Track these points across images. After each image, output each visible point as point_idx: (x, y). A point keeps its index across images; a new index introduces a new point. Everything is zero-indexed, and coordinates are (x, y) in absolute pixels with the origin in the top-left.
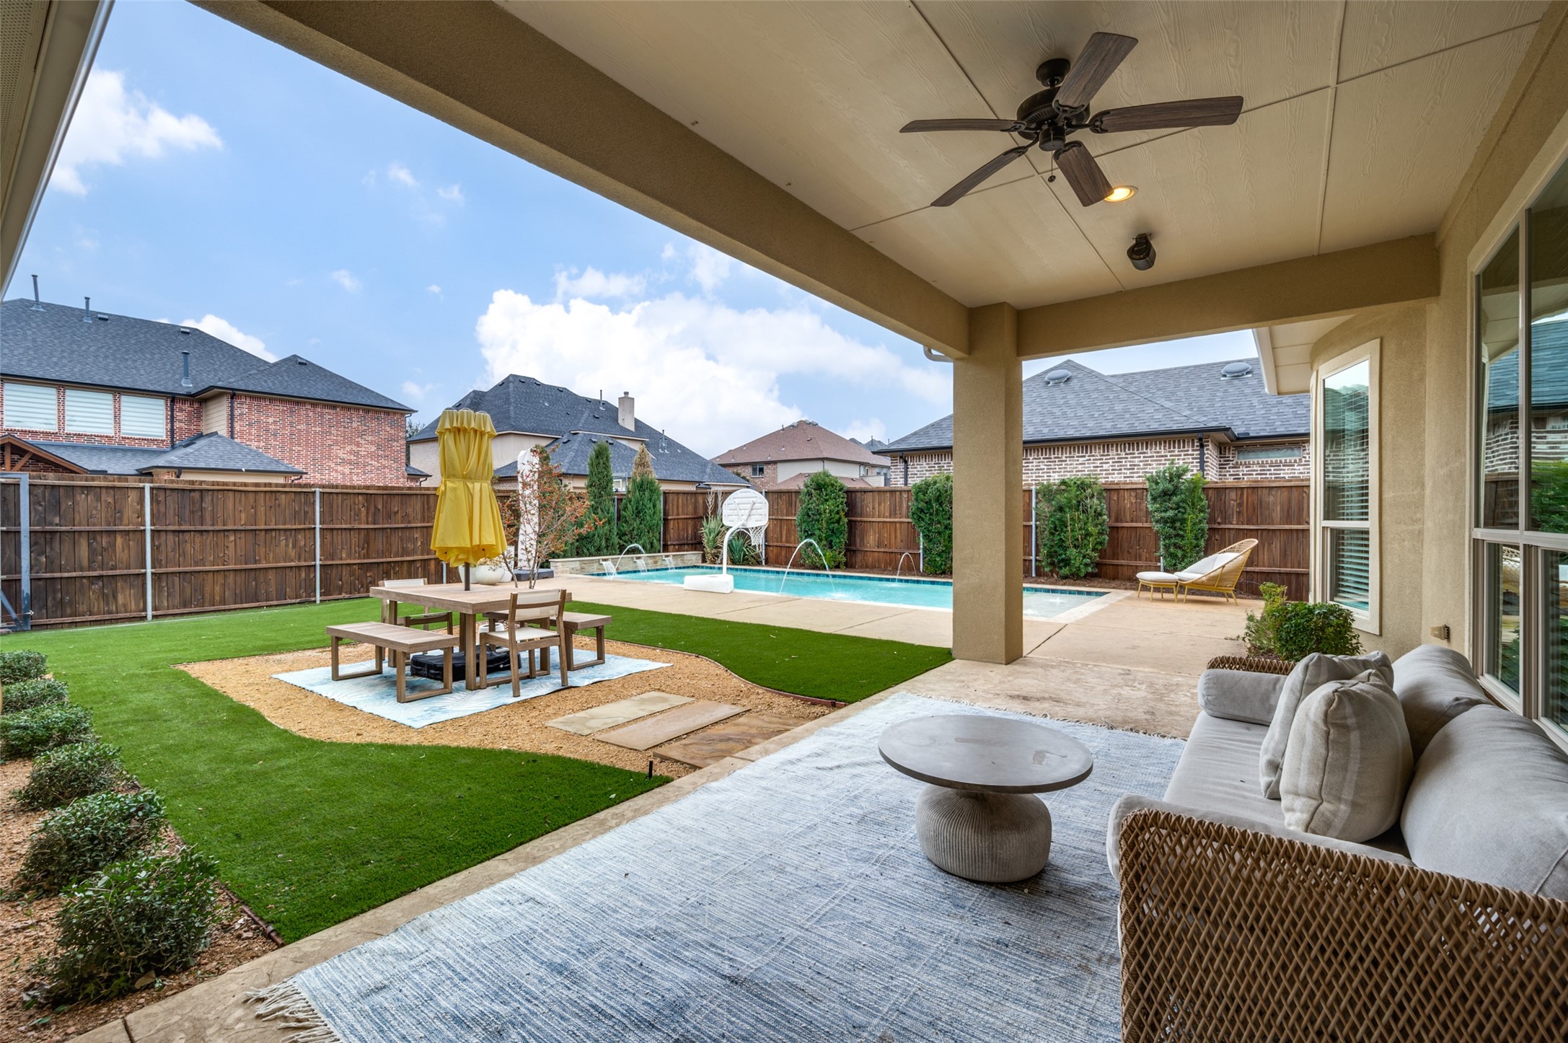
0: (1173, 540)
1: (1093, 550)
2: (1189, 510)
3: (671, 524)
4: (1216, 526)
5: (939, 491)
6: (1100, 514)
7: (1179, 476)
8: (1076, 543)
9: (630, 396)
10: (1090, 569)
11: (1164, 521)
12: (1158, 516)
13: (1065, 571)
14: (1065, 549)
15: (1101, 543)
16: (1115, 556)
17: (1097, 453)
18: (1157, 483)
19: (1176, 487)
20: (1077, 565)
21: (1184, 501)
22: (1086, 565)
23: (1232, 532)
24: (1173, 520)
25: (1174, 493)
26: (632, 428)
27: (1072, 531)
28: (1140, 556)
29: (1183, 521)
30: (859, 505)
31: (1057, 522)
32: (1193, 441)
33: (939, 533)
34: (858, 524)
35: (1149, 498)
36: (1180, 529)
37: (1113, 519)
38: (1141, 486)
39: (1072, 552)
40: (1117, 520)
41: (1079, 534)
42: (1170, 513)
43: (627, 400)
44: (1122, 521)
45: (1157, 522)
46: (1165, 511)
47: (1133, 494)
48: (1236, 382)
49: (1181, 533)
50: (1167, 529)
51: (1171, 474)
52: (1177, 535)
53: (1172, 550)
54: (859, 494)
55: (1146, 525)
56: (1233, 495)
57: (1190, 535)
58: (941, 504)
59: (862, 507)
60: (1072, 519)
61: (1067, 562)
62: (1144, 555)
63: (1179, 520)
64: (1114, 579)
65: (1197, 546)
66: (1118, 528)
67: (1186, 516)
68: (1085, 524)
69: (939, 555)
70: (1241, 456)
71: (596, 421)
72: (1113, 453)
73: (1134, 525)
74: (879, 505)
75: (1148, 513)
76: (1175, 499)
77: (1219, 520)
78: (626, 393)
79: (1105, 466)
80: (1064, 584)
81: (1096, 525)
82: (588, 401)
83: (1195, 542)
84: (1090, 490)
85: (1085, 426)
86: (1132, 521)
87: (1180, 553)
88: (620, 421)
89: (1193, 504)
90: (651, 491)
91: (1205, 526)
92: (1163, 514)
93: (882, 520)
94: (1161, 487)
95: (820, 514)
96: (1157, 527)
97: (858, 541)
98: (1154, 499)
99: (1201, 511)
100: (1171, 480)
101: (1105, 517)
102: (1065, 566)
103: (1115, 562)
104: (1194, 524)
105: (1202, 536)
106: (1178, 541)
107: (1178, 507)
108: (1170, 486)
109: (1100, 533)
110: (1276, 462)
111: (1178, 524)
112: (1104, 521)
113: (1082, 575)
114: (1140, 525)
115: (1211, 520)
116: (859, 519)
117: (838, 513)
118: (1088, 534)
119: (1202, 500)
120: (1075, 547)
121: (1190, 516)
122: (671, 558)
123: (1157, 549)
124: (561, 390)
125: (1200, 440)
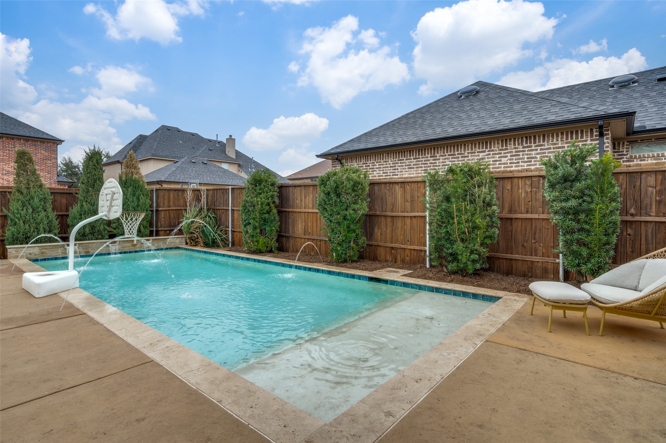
0: (576, 236)
1: (482, 244)
2: (596, 198)
3: (162, 214)
4: (629, 218)
5: (336, 182)
6: (489, 205)
7: (583, 158)
8: (462, 236)
9: (233, 137)
10: (478, 266)
11: (566, 212)
12: (557, 206)
13: (452, 266)
14: (452, 242)
15: (490, 237)
16: (509, 250)
17: (496, 148)
18: (556, 168)
19: (579, 172)
20: (464, 260)
21: (589, 188)
22: (474, 261)
23: (650, 226)
24: (576, 212)
25: (577, 179)
26: (234, 157)
27: (459, 223)
28: (536, 250)
29: (589, 212)
30: (291, 197)
31: (443, 214)
32: (592, 130)
33: (339, 223)
34: (291, 214)
35: (547, 185)
36: (586, 222)
37: (506, 209)
38: (537, 173)
39: (459, 246)
40: (510, 211)
41: (465, 227)
42: (573, 203)
43: (231, 140)
44: (516, 212)
45: (556, 213)
46: (567, 200)
47: (528, 182)
48: (624, 90)
49: (587, 227)
50: (568, 223)
51: (572, 156)
52: (581, 230)
53: (575, 247)
54: (291, 189)
55: (542, 216)
56: (651, 180)
57: (598, 230)
58: (338, 195)
59: (293, 199)
60: (459, 210)
61: (454, 257)
62: (541, 250)
63: (583, 211)
64: (507, 274)
65: (607, 243)
66: (511, 219)
67: (593, 206)
68: (473, 215)
69: (339, 244)
70: (634, 150)
71: (210, 152)
72: (511, 147)
73: (529, 216)
74: (305, 197)
75: (544, 202)
76: (578, 185)
77: (632, 211)
78: (231, 136)
79: (504, 160)
80: (451, 281)
81: (485, 217)
82: (210, 141)
83: (605, 239)
84: (478, 178)
85: (486, 124)
86: (527, 212)
87: (585, 252)
88: (227, 153)
89: (602, 191)
90: (135, 187)
91: (617, 218)
92: (564, 204)
93: (307, 210)
94: (560, 172)
95: (254, 206)
96: (555, 219)
97: (291, 229)
98: (552, 186)
99: (613, 200)
100: (573, 163)
101: (495, 208)
102: (453, 262)
103: (509, 256)
104: (604, 216)
105: (614, 232)
106: (582, 236)
107: (583, 194)
108: (571, 170)
109: (490, 226)
110: (658, 155)
111: (582, 216)
112: (494, 212)
113: (471, 272)
114: (536, 216)
115: (624, 211)
116: (290, 210)
117: (268, 204)
118: (476, 227)
119: (613, 186)
120: (462, 240)
121: (598, 206)
122: (150, 242)
123: (556, 246)
124: (193, 135)
125: (601, 127)
